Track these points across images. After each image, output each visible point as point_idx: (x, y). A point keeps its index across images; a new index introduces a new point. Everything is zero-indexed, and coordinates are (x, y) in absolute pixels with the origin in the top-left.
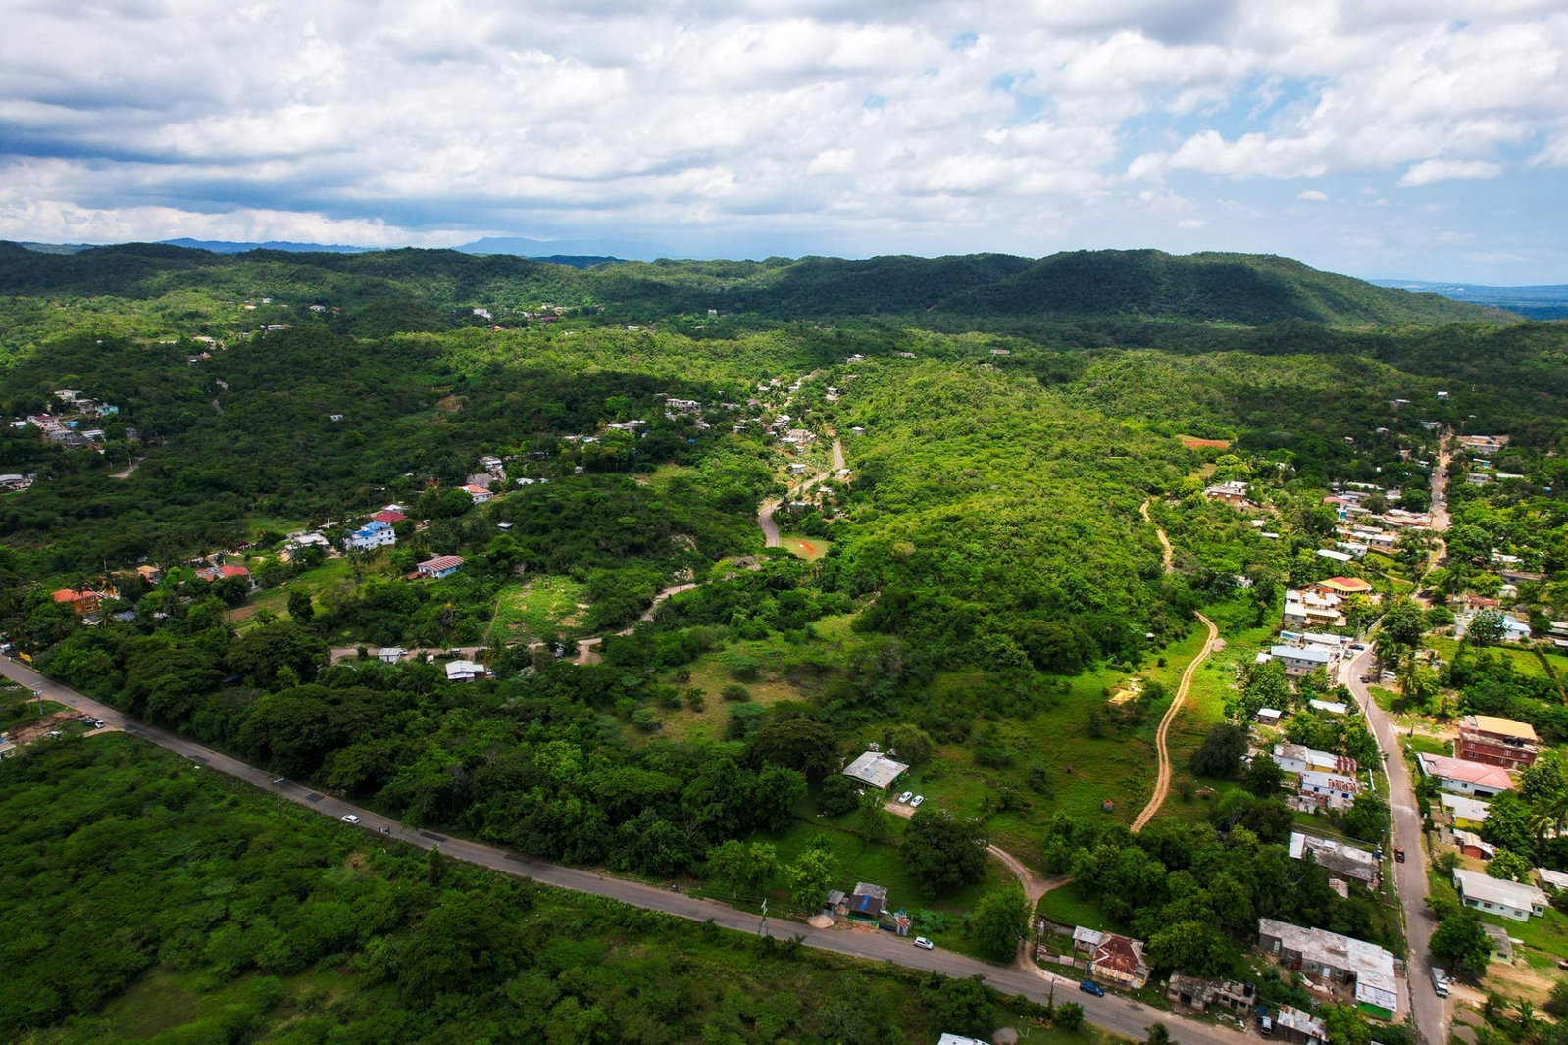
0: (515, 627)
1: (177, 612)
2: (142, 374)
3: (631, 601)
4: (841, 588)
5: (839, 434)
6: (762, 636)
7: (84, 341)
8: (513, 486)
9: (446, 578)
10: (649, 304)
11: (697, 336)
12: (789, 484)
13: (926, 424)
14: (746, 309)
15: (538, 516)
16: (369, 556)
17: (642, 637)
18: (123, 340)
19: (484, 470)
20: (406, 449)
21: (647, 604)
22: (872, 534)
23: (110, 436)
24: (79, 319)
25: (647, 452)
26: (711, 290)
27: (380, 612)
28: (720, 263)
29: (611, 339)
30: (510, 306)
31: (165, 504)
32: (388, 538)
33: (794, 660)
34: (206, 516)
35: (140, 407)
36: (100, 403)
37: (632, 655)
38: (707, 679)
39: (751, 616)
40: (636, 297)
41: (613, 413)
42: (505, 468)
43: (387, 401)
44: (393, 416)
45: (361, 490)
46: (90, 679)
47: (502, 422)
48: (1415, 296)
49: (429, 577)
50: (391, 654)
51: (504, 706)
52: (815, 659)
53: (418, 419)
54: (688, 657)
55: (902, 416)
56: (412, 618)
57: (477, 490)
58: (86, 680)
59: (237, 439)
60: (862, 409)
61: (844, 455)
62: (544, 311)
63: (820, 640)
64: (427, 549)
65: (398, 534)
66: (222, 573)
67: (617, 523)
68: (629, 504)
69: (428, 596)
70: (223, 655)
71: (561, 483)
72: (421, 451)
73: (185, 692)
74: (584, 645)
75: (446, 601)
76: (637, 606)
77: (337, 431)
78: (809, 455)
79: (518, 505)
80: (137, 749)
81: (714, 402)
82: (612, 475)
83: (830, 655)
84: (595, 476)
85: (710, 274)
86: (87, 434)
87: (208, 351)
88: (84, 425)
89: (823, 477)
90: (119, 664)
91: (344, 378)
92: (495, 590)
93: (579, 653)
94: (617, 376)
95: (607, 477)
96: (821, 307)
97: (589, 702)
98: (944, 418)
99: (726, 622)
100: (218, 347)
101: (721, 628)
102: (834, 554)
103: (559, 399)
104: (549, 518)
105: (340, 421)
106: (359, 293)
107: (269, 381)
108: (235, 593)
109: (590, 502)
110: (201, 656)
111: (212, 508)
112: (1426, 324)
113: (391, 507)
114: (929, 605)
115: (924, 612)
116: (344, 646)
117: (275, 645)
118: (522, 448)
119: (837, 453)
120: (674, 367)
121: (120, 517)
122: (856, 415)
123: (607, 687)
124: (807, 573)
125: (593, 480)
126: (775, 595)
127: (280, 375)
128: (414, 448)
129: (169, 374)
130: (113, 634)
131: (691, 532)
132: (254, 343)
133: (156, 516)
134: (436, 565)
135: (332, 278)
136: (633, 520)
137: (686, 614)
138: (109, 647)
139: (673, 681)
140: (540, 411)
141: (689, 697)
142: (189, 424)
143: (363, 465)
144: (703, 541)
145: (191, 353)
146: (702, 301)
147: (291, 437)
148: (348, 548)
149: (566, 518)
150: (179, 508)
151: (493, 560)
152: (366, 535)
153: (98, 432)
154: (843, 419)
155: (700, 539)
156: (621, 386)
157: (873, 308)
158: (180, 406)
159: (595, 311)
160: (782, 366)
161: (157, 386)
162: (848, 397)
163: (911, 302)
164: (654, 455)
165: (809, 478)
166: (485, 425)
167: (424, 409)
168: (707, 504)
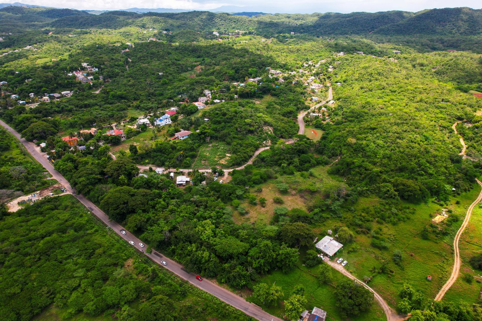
0: (204, 162)
1: (97, 148)
3: (246, 155)
5: (332, 85)
6: (292, 173)
7: (93, 46)
8: (213, 103)
9: (184, 140)
10: (271, 30)
12: (311, 105)
13: (365, 84)
14: (304, 32)
15: (218, 117)
16: (159, 130)
17: (247, 171)
19: (205, 96)
20: (181, 86)
21: (251, 157)
23: (95, 79)
25: (261, 90)
26: (293, 25)
27: (159, 154)
30: (226, 31)
32: (169, 121)
33: (303, 187)
35: (104, 69)
36: (93, 67)
37: (241, 181)
38: (269, 192)
40: (267, 28)
41: (251, 75)
43: (178, 68)
44: (180, 73)
45: (164, 101)
46: (66, 173)
47: (213, 77)
50: (160, 170)
51: (192, 199)
52: (311, 188)
53: (187, 75)
54: (263, 181)
55: (356, 80)
56: (169, 157)
57: (201, 104)
59: (129, 81)
60: (342, 75)
61: (333, 94)
62: (236, 33)
63: (315, 177)
64: (179, 128)
66: (114, 133)
67: (245, 122)
69: (176, 148)
70: (104, 168)
72: (184, 88)
74: (226, 172)
75: (181, 151)
76: (247, 157)
77: (160, 79)
78: (319, 93)
79: (212, 113)
81: (287, 71)
82: (247, 100)
83: (318, 185)
84: (240, 100)
85: (293, 18)
86: (89, 78)
88: (88, 75)
89: (324, 102)
90: (76, 168)
91: (166, 59)
92: (199, 146)
93: (224, 175)
94: (254, 60)
95: (245, 101)
97: (223, 200)
98: (373, 82)
99: (280, 166)
100: (132, 46)
101: (277, 168)
102: (324, 138)
103: (233, 68)
104: (221, 118)
105: (163, 76)
106: (179, 27)
107: (143, 60)
108: (116, 141)
109: (236, 113)
110: (96, 170)
113: (172, 109)
115: (357, 170)
116: (146, 166)
117: (120, 167)
118: (218, 88)
119: (330, 94)
120: (275, 56)
122: (339, 78)
124: (313, 145)
127: (146, 58)
128: (183, 86)
129: (114, 57)
131: (271, 126)
132: (141, 46)
134: (181, 135)
135: (171, 21)
136: (250, 121)
137: (265, 162)
139: (256, 191)
140: (226, 73)
142: (117, 75)
143: (167, 91)
145: (123, 49)
146: (289, 29)
147: (146, 81)
148: (155, 124)
151: (199, 135)
152: (161, 121)
153: (92, 77)
154: (334, 79)
156: (254, 64)
157: (350, 32)
158: (116, 68)
159: (253, 33)
160: (314, 56)
161: (110, 61)
162: (337, 70)
163: (364, 30)
164: (263, 92)
165: (319, 103)
166: (207, 78)
167: (190, 70)
168: (279, 114)
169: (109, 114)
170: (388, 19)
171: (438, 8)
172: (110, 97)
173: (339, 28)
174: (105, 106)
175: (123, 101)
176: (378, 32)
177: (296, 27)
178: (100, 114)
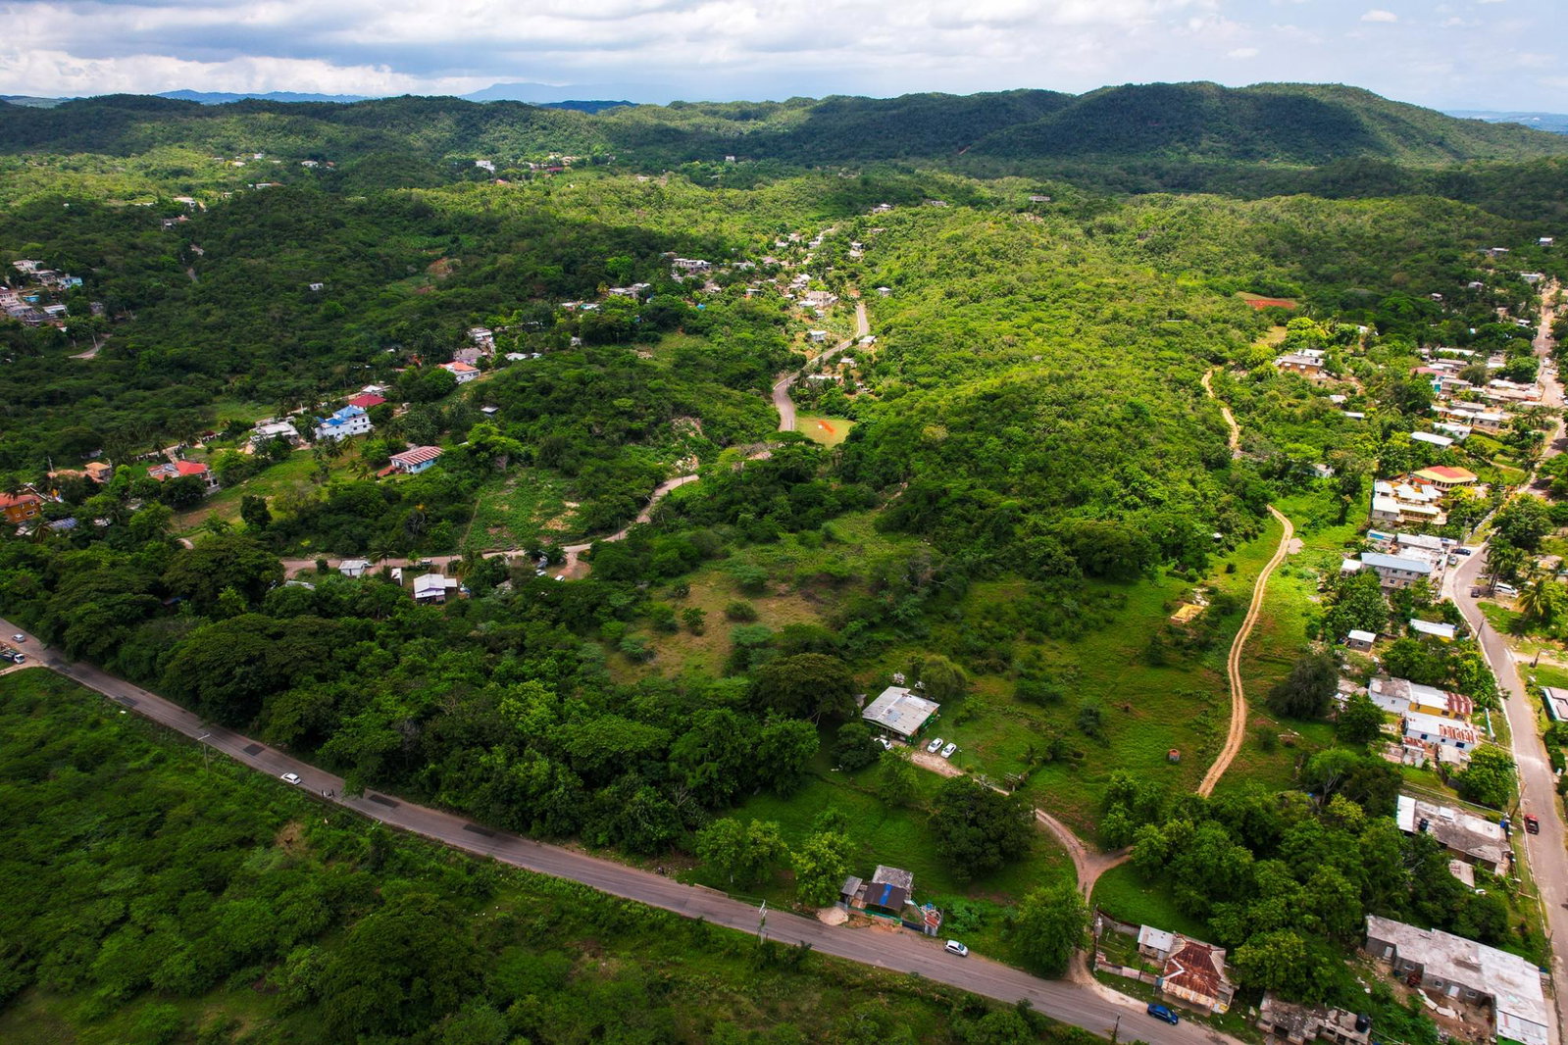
0: (495, 531)
1: (120, 518)
2: (109, 240)
3: (626, 499)
4: (863, 478)
5: (863, 295)
6: (773, 539)
7: (51, 204)
8: (502, 363)
9: (421, 474)
10: (662, 152)
11: (710, 185)
12: (808, 354)
13: (960, 283)
14: (766, 155)
15: (528, 397)
16: (334, 448)
17: (637, 543)
18: (93, 204)
19: (473, 344)
20: (389, 321)
21: (643, 503)
22: (899, 414)
23: (74, 312)
24: (53, 179)
25: (652, 320)
26: (730, 135)
27: (344, 517)
28: (738, 105)
29: (617, 191)
30: (516, 157)
31: (128, 389)
32: (363, 425)
33: (809, 569)
34: (169, 403)
35: (105, 278)
36: (61, 275)
37: (622, 568)
38: (709, 595)
39: (760, 515)
40: (649, 144)
41: (615, 276)
42: (495, 341)
43: (373, 266)
44: (380, 283)
45: (339, 369)
46: (15, 602)
47: (493, 289)
48: (1494, 127)
49: (404, 472)
50: (353, 567)
51: (473, 633)
52: (833, 569)
53: (406, 287)
54: (687, 567)
55: (932, 275)
56: (380, 524)
57: (462, 369)
58: (9, 604)
59: (208, 313)
60: (889, 266)
61: (869, 319)
62: (551, 162)
63: (839, 542)
64: (401, 440)
65: (373, 421)
66: (176, 470)
67: (613, 407)
68: (625, 383)
69: (399, 497)
70: (161, 574)
71: (551, 359)
72: (404, 324)
73: (109, 622)
74: (571, 552)
75: (418, 503)
76: (633, 505)
77: (316, 302)
78: (830, 320)
79: (504, 387)
80: (56, 690)
81: (726, 261)
82: (611, 348)
83: (851, 561)
84: (590, 350)
85: (728, 116)
86: (50, 310)
87: (187, 214)
88: (45, 299)
89: (845, 344)
90: (50, 585)
91: (327, 241)
92: (475, 486)
93: (565, 562)
94: (620, 233)
95: (604, 351)
96: (846, 152)
97: (571, 627)
98: (980, 276)
99: (733, 521)
100: (198, 208)
101: (726, 529)
102: (855, 437)
103: (557, 260)
104: (537, 401)
105: (321, 291)
106: (357, 147)
107: (247, 246)
108: (187, 496)
109: (582, 381)
110: (134, 578)
111: (177, 392)
112: (1508, 157)
113: (369, 389)
114: (963, 501)
115: (958, 510)
116: (303, 558)
117: (219, 563)
118: (514, 318)
119: (861, 319)
120: (685, 222)
121: (78, 405)
122: (881, 273)
123: (593, 608)
124: (824, 461)
125: (588, 355)
126: (788, 488)
127: (258, 241)
128: (398, 320)
129: (138, 241)
130: (43, 550)
131: (696, 414)
132: (233, 203)
133: (116, 402)
134: (410, 460)
135: (327, 130)
136: (631, 402)
137: (687, 514)
138: (36, 564)
139: (670, 596)
140: (536, 274)
141: (686, 618)
142: (157, 297)
143: (343, 340)
144: (709, 423)
145: (168, 217)
146: (720, 147)
147: (266, 310)
148: (318, 437)
149: (557, 401)
150: (141, 393)
151: (472, 452)
152: (336, 423)
153: (61, 307)
154: (867, 277)
155: (705, 422)
156: (624, 245)
158: (149, 276)
159: (605, 161)
160: (802, 218)
161: (124, 254)
162: (874, 252)
163: (943, 144)
164: (659, 323)
165: (830, 347)
166: (475, 292)
167: (414, 274)
168: (716, 380)
169: (149, 417)
170: (1009, 111)
172: (140, 367)
174: (128, 395)
175: (192, 376)
176: (983, 150)
177: (739, 140)
178: (113, 419)
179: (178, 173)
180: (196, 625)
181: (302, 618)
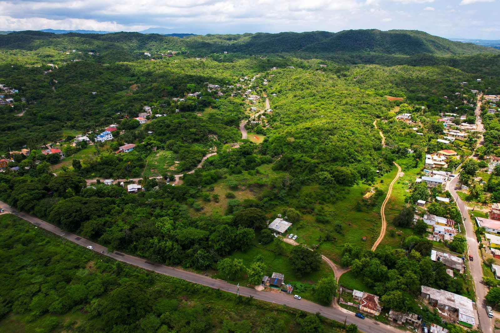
0: (153, 170)
1: (33, 167)
2: (27, 78)
3: (194, 160)
4: (268, 154)
5: (268, 96)
6: (240, 172)
7: (8, 66)
8: (154, 117)
9: (129, 153)
10: (204, 50)
11: (220, 61)
12: (251, 115)
13: (298, 93)
14: (237, 51)
15: (162, 128)
16: (102, 145)
17: (197, 174)
18: (21, 66)
19: (145, 111)
20: (118, 104)
21: (200, 161)
22: (279, 134)
23: (16, 101)
24: (7, 57)
25: (201, 104)
26: (225, 45)
27: (105, 166)
28: (228, 35)
29: (190, 63)
30: (157, 52)
31: (34, 125)
32: (110, 137)
33: (252, 182)
34: (48, 130)
35: (26, 90)
36: (11, 89)
37: (193, 182)
38: (220, 190)
39: (236, 165)
40: (200, 48)
41: (190, 90)
42: (152, 110)
43: (112, 87)
44: (115, 92)
45: (102, 119)
47: (151, 94)
48: (464, 44)
49: (124, 152)
50: (108, 182)
51: (147, 202)
52: (259, 182)
53: (123, 93)
54: (213, 181)
55: (290, 90)
56: (116, 168)
57: (141, 119)
59: (59, 101)
60: (276, 87)
61: (270, 104)
62: (168, 53)
63: (261, 174)
64: (123, 142)
65: (113, 136)
66: (50, 151)
67: (189, 131)
68: (193, 124)
69: (122, 160)
70: (47, 184)
71: (170, 116)
72: (123, 105)
73: (32, 199)
74: (177, 177)
75: (128, 162)
76: (196, 162)
77: (94, 98)
78: (257, 104)
79: (155, 125)
80: (15, 221)
81: (225, 86)
82: (189, 113)
83: (265, 180)
84: (182, 113)
85: (225, 39)
86: (8, 100)
87: (52, 69)
88: (6, 97)
89: (262, 112)
90: (11, 188)
91: (98, 79)
92: (146, 156)
93: (175, 180)
94: (191, 76)
95: (187, 114)
96: (262, 50)
97: (177, 200)
98: (304, 90)
99: (228, 167)
100: (55, 67)
101: (226, 170)
102: (266, 141)
103: (171, 85)
104: (166, 130)
105: (96, 95)
106: (106, 48)
107: (71, 80)
108: (55, 159)
109: (180, 123)
110: (39, 185)
111: (50, 127)
112: (468, 54)
113: (112, 126)
114: (299, 161)
115: (298, 163)
116: (92, 179)
117: (66, 181)
118: (158, 103)
119: (267, 104)
120: (211, 73)
121: (18, 131)
122: (274, 89)
123: (184, 194)
124: (256, 148)
125: (182, 115)
126: (245, 157)
127: (75, 78)
128: (121, 104)
129: (36, 78)
130: (8, 177)
131: (216, 134)
132: (67, 66)
133: (30, 130)
134: (125, 148)
135: (97, 43)
136: (195, 130)
137: (213, 165)
138: (7, 181)
139: (208, 191)
140: (164, 89)
141: (213, 197)
142: (43, 96)
143: (103, 110)
144: (220, 137)
145: (45, 70)
146: (222, 49)
147: (78, 100)
148: (96, 141)
149: (172, 130)
150: (38, 127)
151: (145, 146)
152: (102, 137)
153: (11, 99)
154: (269, 91)
155: (219, 136)
156: (192, 80)
157: (280, 50)
158: (40, 90)
159: (186, 53)
160: (249, 72)
161: (32, 82)
162: (271, 83)
163: (293, 48)
164: (204, 105)
165: (257, 112)
166: (145, 95)
167: (125, 89)
168: (222, 123)
170: (314, 38)
171: (354, 29)
172: (38, 118)
173: (269, 46)
174: (34, 127)
175: (55, 121)
176: (306, 50)
177: (228, 47)
178: (30, 135)
179: (48, 56)
180: (59, 200)
181: (93, 198)
